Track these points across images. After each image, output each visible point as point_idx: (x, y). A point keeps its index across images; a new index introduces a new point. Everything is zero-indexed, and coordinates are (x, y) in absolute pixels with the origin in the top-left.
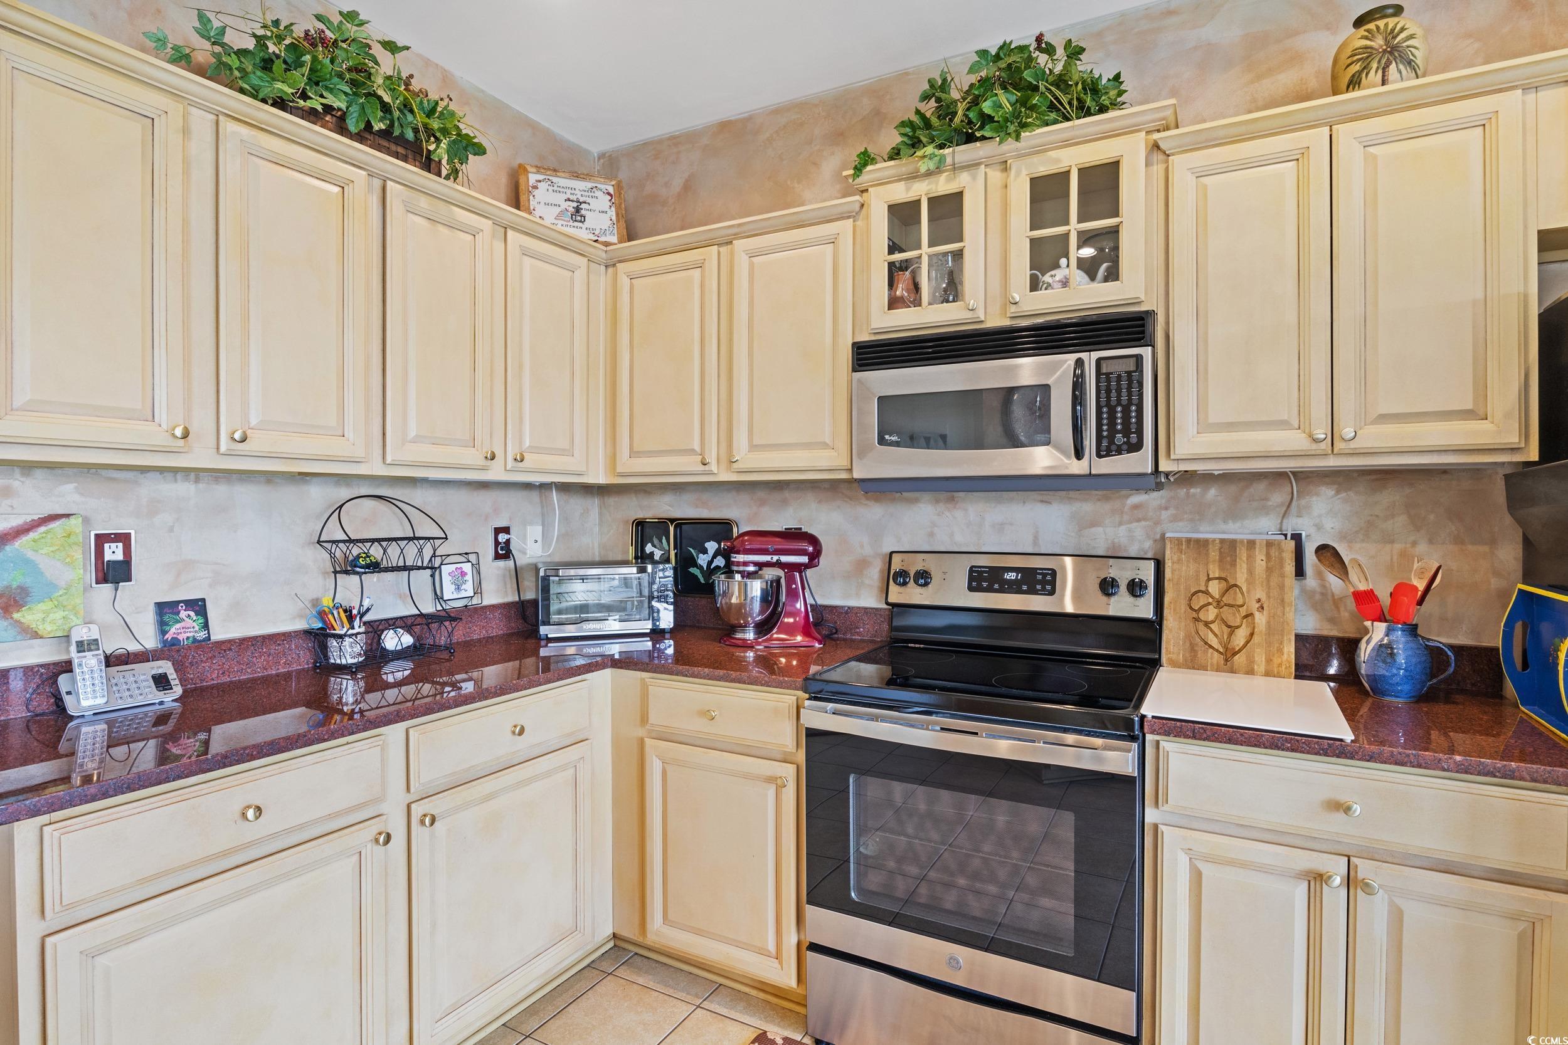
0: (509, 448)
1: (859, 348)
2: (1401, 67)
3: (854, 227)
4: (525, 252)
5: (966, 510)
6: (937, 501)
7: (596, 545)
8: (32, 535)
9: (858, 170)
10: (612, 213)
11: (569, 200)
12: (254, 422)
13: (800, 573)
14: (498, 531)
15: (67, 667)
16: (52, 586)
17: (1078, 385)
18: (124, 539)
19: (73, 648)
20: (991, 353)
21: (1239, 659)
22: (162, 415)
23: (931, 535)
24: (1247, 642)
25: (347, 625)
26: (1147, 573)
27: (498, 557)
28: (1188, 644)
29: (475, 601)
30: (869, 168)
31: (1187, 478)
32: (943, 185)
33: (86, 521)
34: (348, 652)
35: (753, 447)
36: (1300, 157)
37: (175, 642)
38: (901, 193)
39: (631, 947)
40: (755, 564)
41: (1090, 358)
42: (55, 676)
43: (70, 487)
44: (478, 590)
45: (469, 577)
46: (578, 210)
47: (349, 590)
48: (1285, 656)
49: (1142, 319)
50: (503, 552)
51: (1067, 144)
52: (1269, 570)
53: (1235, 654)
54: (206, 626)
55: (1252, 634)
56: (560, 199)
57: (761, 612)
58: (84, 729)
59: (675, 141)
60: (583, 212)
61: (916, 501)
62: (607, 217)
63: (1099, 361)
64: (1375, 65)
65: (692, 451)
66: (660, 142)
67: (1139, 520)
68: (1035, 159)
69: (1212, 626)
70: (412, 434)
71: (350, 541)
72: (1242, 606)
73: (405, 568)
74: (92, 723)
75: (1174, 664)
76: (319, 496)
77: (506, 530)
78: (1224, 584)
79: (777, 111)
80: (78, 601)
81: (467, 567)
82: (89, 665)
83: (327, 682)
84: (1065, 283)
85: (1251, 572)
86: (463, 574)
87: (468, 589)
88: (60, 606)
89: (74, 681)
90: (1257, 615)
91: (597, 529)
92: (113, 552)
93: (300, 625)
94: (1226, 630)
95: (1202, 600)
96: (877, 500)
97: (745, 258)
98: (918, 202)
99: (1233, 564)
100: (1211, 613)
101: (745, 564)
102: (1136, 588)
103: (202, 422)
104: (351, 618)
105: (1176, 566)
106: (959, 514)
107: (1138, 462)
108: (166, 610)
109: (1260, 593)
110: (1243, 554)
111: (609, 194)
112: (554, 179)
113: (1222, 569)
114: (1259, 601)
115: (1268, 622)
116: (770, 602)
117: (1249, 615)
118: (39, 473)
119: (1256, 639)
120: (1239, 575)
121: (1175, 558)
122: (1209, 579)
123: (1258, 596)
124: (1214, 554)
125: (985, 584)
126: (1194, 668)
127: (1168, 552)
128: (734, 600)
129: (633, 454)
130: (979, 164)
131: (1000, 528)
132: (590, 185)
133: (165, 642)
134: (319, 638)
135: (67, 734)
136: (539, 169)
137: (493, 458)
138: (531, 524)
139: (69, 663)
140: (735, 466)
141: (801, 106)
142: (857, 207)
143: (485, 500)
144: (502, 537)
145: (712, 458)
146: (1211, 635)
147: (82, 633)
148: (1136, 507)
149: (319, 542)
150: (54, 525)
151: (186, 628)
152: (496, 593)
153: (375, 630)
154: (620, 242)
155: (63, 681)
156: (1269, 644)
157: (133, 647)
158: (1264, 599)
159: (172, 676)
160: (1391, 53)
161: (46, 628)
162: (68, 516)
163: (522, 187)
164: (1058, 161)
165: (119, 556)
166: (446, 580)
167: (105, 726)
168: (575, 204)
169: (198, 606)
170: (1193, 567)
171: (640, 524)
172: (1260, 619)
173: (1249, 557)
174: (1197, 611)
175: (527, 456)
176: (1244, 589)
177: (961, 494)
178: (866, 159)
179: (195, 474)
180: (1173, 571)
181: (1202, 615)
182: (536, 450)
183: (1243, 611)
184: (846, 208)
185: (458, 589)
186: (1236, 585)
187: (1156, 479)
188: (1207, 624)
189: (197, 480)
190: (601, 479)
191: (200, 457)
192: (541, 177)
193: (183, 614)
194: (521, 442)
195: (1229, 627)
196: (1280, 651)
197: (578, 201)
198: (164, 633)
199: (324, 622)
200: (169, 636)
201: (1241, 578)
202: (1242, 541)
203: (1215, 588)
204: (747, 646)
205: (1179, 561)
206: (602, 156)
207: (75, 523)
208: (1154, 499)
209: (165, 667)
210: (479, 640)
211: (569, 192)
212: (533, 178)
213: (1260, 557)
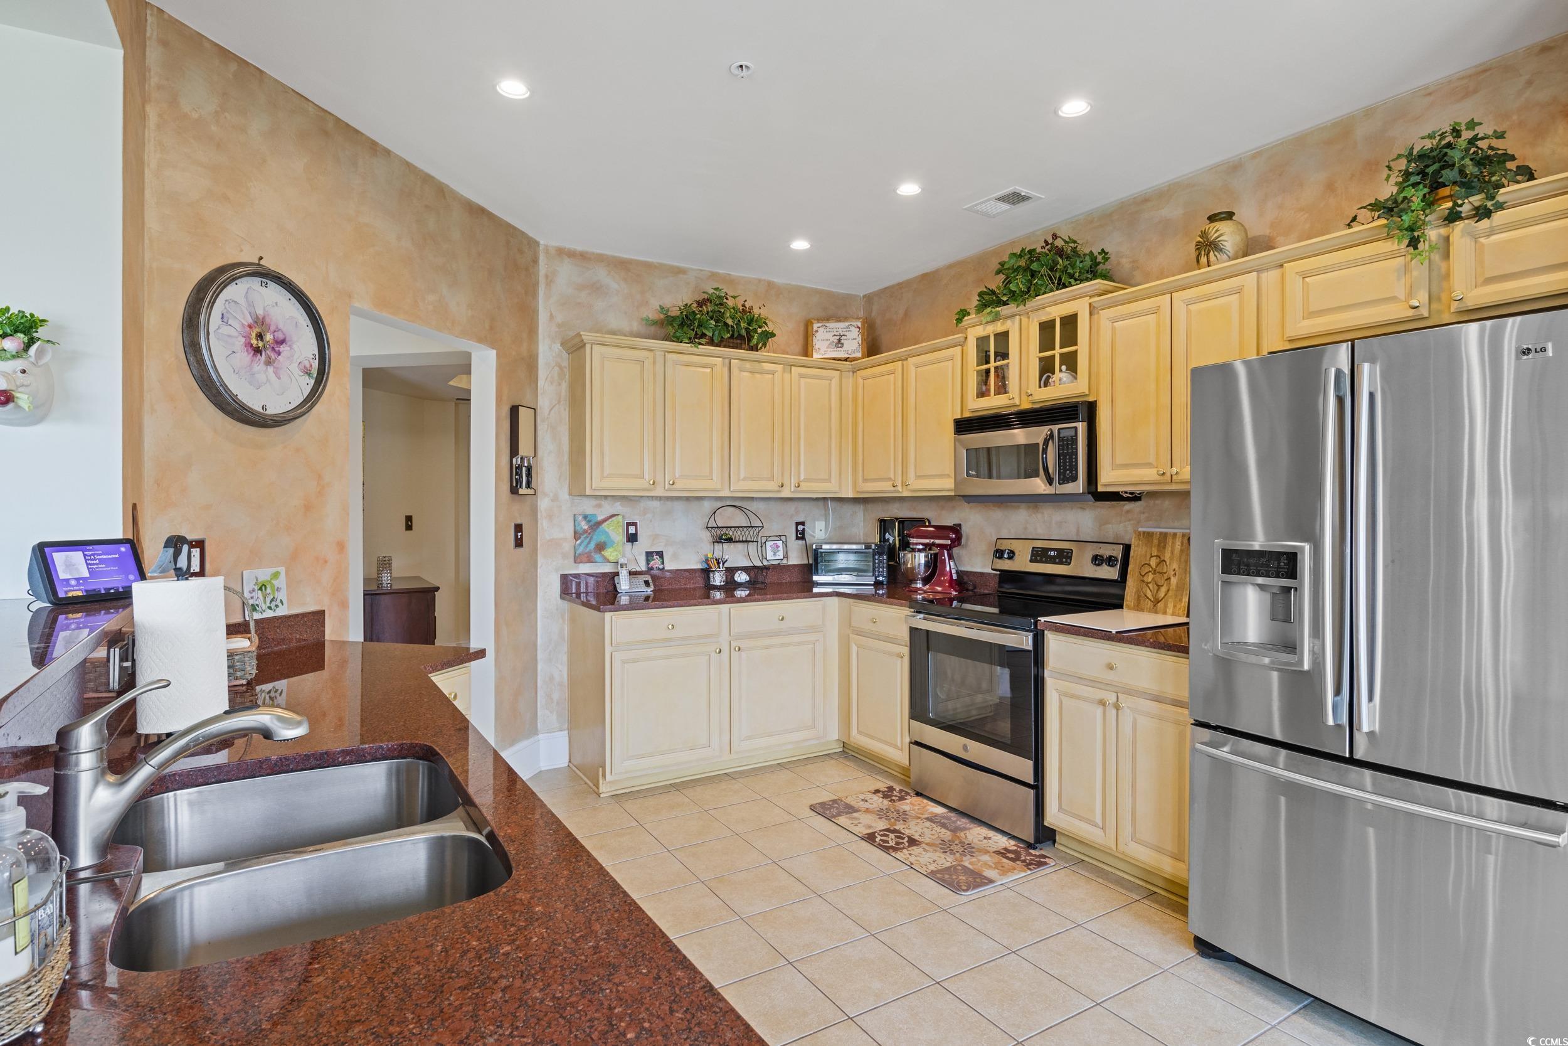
0: (792, 481)
1: (958, 422)
2: (1216, 253)
3: (962, 350)
4: (801, 376)
5: (1043, 513)
6: (1029, 507)
7: (861, 534)
8: (607, 522)
9: (959, 320)
10: (859, 339)
11: (835, 335)
12: (677, 476)
13: (948, 550)
14: (798, 524)
15: (617, 574)
16: (613, 542)
18: (635, 524)
19: (619, 566)
20: (1032, 423)
21: (1160, 605)
22: (646, 476)
23: (1026, 529)
24: (1166, 595)
25: (717, 566)
26: (1118, 552)
27: (798, 538)
28: (1136, 596)
29: (784, 562)
30: (966, 318)
32: (1000, 327)
33: (623, 517)
34: (718, 579)
35: (918, 477)
36: (1156, 311)
37: (652, 569)
38: (980, 331)
39: (850, 752)
40: (922, 544)
41: (1055, 428)
42: (614, 577)
43: (619, 503)
44: (786, 556)
45: (781, 549)
46: (839, 340)
47: (718, 551)
48: (1183, 604)
49: (1077, 407)
50: (801, 536)
51: (1055, 303)
52: (1182, 551)
53: (1159, 602)
54: (663, 563)
55: (1168, 590)
56: (830, 336)
57: (926, 572)
58: (623, 598)
59: (901, 286)
60: (842, 341)
61: (1018, 507)
62: (856, 341)
63: (1059, 429)
64: (1203, 253)
65: (890, 479)
66: (892, 287)
67: (1129, 520)
68: (1040, 312)
69: (1150, 585)
70: (742, 477)
71: (718, 527)
72: (1165, 573)
73: (746, 541)
74: (624, 596)
75: (1129, 608)
76: (708, 506)
77: (803, 524)
78: (1158, 560)
79: (950, 267)
80: (621, 548)
81: (780, 543)
82: (624, 573)
83: (709, 593)
84: (1055, 383)
85: (1172, 553)
86: (778, 547)
87: (780, 555)
88: (616, 550)
89: (619, 579)
90: (1172, 578)
91: (862, 524)
92: (632, 530)
93: (699, 566)
94: (1156, 587)
95: (1147, 569)
96: (999, 507)
97: (914, 368)
98: (989, 337)
99: (1164, 547)
100: (1150, 577)
101: (917, 544)
102: (1111, 561)
103: (659, 479)
104: (718, 563)
105: (1136, 549)
106: (1039, 516)
107: (1077, 487)
108: (649, 555)
109: (1175, 566)
110: (1169, 540)
111: (858, 327)
112: (827, 325)
113: (1158, 551)
114: (1174, 570)
115: (1177, 583)
116: (930, 567)
117: (1169, 579)
118: (609, 498)
119: (1170, 593)
120: (1166, 555)
121: (1136, 543)
122: (1152, 557)
123: (1174, 567)
124: (1156, 542)
125: (1039, 558)
126: (1138, 610)
127: (1133, 540)
128: (909, 566)
129: (865, 480)
130: (1015, 315)
132: (847, 324)
133: (648, 568)
134: (707, 572)
135: (617, 599)
136: (819, 320)
137: (782, 486)
138: (818, 520)
139: (618, 573)
140: (909, 487)
141: (961, 263)
142: (963, 340)
143: (791, 508)
144: (800, 528)
145: (899, 483)
146: (1148, 591)
147: (622, 561)
148: (1128, 512)
149: (707, 528)
150: (614, 518)
151: (656, 562)
152: (796, 558)
153: (731, 571)
154: (863, 357)
155: (616, 578)
156: (1176, 596)
157: (638, 569)
158: (1177, 569)
159: (650, 581)
160: (1210, 246)
161: (612, 559)
162: (618, 515)
163: (810, 333)
164: (1050, 314)
165: (634, 532)
166: (768, 548)
167: (628, 597)
168: (838, 337)
169: (660, 554)
170: (1144, 549)
171: (882, 522)
172: (1174, 581)
173: (1173, 543)
174: (1143, 576)
175: (801, 484)
176: (1168, 563)
177: (1041, 504)
178: (964, 313)
179: (659, 498)
180: (1134, 551)
181: (1145, 579)
182: (807, 480)
183: (1166, 576)
184: (958, 340)
185: (775, 554)
186: (1164, 561)
188: (1147, 584)
189: (660, 500)
190: (851, 495)
191: (659, 492)
192: (819, 325)
193: (655, 557)
194: (799, 477)
195: (1158, 585)
196: (1181, 600)
197: (840, 335)
198: (648, 564)
199: (708, 565)
200: (650, 566)
201: (1167, 556)
202: (1170, 534)
203: (1153, 562)
204: (916, 590)
205: (1138, 545)
206: (864, 296)
207: (620, 517)
208: (1137, 507)
209: (648, 578)
210: (786, 583)
211: (835, 330)
212: (816, 326)
213: (1178, 543)
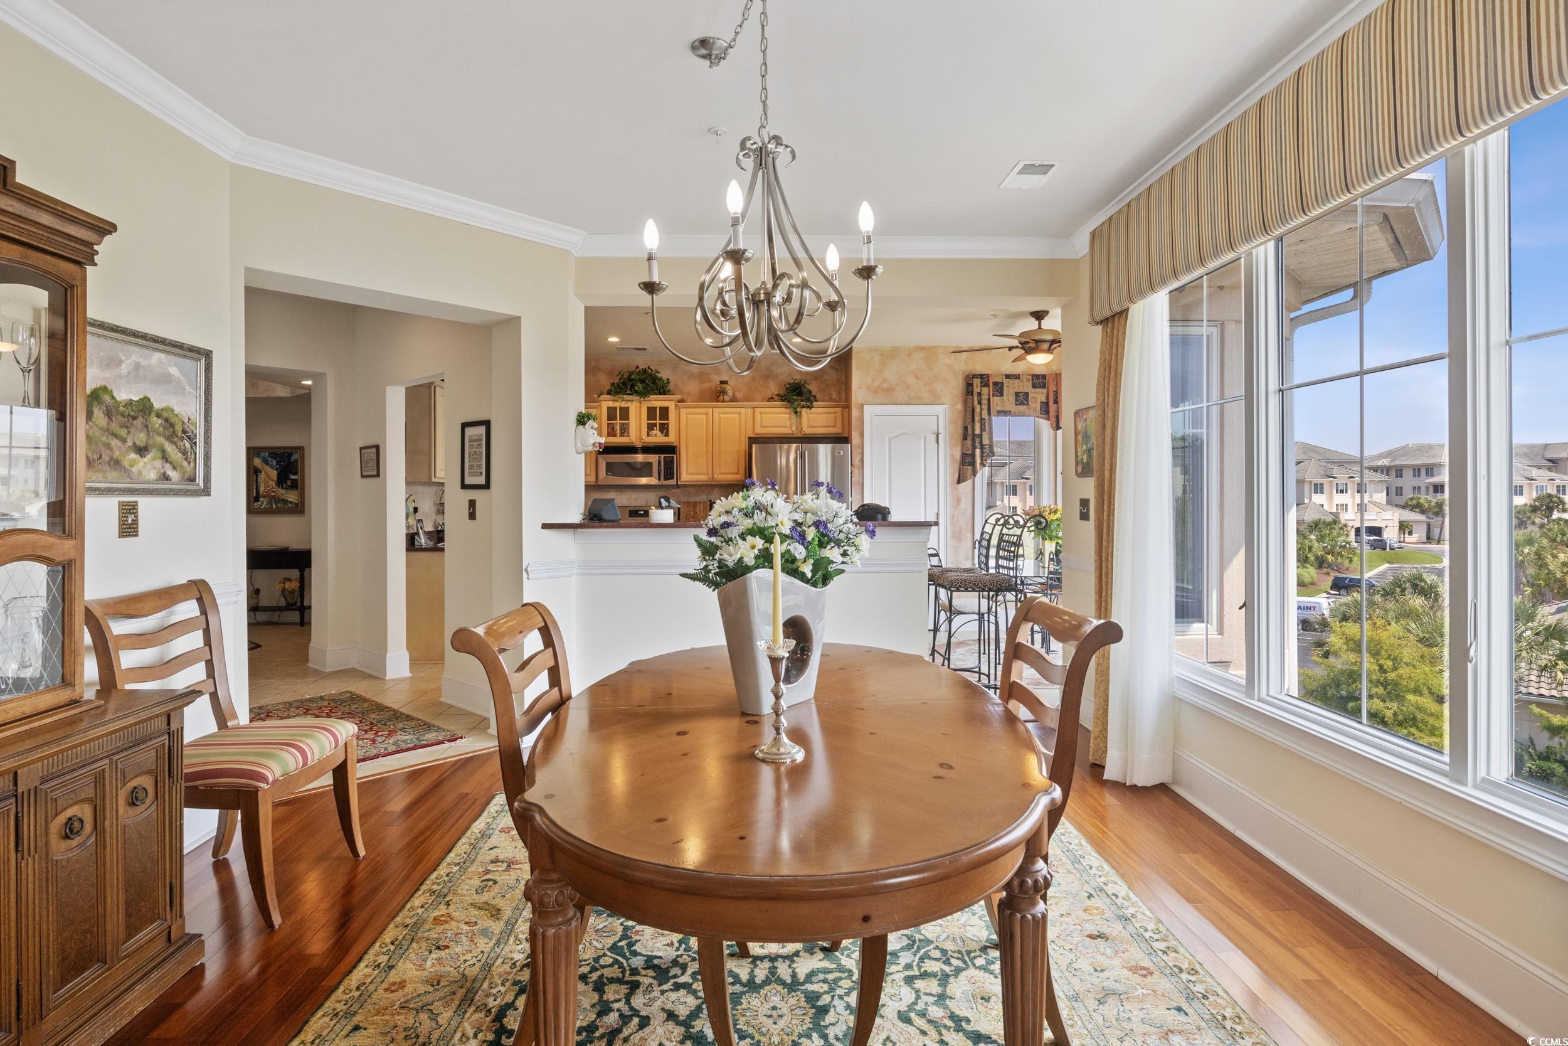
17: (659, 462)
30: (602, 396)
31: (685, 486)
32: (624, 405)
36: (706, 415)
38: (611, 404)
41: (662, 456)
49: (674, 447)
51: (656, 401)
63: (664, 457)
68: (648, 403)
84: (656, 435)
98: (616, 408)
107: (673, 482)
130: (633, 401)
131: (636, 499)
164: (654, 404)
187: (678, 486)
208: (678, 491)
